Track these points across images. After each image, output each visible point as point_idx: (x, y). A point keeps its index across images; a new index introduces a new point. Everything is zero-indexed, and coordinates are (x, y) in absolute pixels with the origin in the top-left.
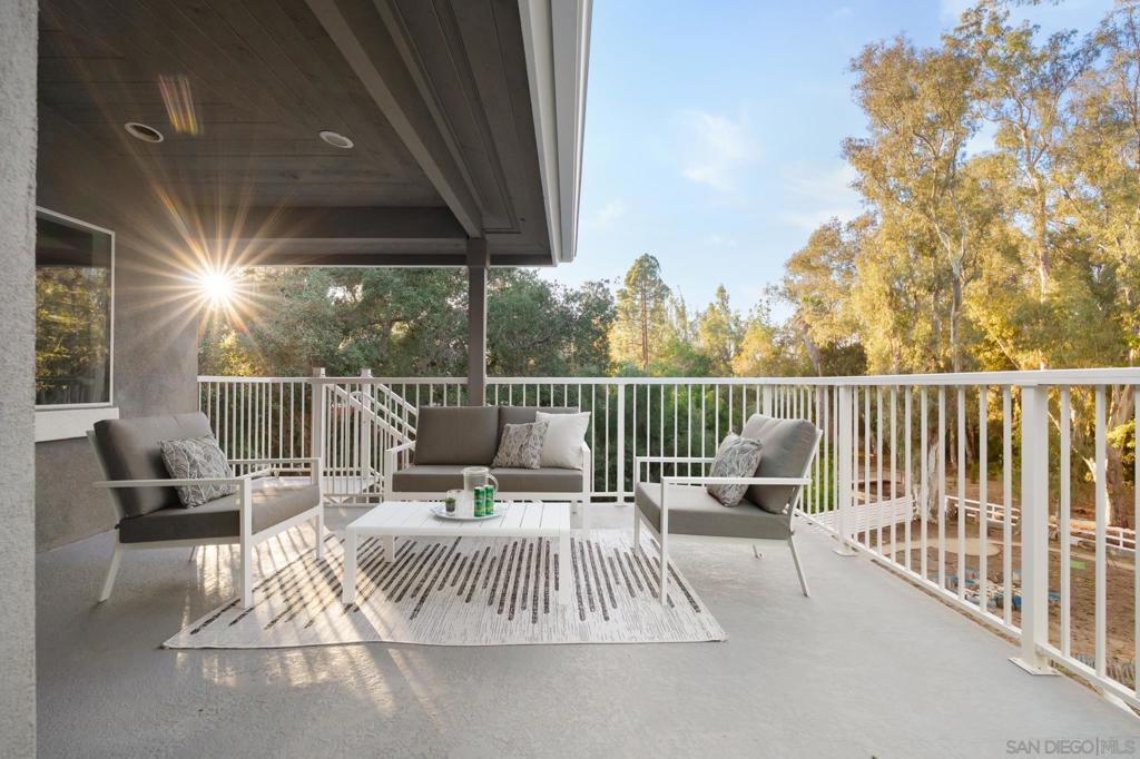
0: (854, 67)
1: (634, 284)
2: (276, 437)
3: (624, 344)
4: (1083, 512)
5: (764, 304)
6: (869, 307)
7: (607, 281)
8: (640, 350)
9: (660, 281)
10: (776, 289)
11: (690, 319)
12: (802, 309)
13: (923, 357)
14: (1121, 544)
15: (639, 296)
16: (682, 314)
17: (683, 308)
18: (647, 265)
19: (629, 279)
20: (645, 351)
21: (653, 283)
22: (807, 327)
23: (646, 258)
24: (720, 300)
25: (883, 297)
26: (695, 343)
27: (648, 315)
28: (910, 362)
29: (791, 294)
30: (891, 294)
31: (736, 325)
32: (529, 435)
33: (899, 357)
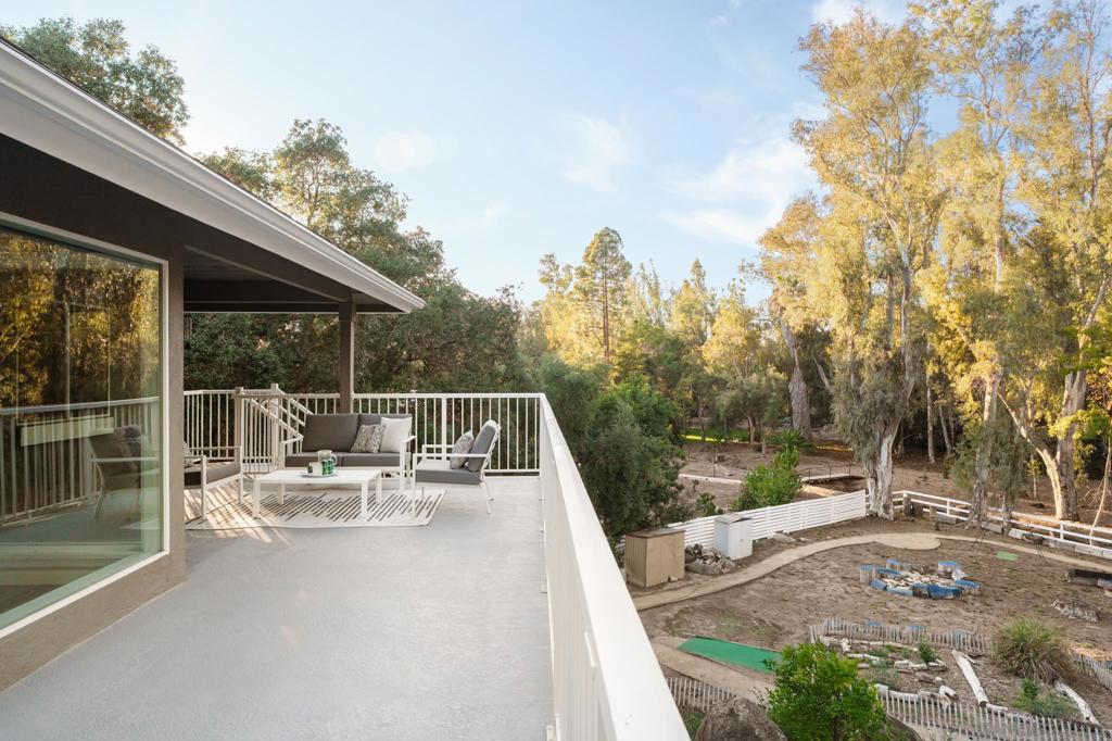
0: (803, 47)
1: (593, 261)
2: (206, 428)
3: (583, 327)
4: (1042, 506)
5: (737, 282)
6: (825, 294)
7: (512, 287)
8: (601, 333)
9: (623, 257)
10: (752, 266)
11: (665, 296)
12: (778, 290)
13: (875, 346)
14: (1062, 536)
15: (599, 274)
16: (655, 292)
17: (657, 284)
18: (608, 239)
19: (588, 255)
20: (606, 335)
21: (615, 260)
22: (783, 309)
23: (607, 232)
24: (695, 277)
25: (837, 283)
26: (668, 325)
27: (609, 295)
28: (861, 352)
29: (766, 272)
30: (844, 281)
31: (712, 305)
32: (372, 433)
33: (853, 345)
